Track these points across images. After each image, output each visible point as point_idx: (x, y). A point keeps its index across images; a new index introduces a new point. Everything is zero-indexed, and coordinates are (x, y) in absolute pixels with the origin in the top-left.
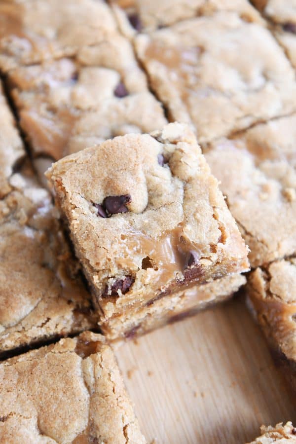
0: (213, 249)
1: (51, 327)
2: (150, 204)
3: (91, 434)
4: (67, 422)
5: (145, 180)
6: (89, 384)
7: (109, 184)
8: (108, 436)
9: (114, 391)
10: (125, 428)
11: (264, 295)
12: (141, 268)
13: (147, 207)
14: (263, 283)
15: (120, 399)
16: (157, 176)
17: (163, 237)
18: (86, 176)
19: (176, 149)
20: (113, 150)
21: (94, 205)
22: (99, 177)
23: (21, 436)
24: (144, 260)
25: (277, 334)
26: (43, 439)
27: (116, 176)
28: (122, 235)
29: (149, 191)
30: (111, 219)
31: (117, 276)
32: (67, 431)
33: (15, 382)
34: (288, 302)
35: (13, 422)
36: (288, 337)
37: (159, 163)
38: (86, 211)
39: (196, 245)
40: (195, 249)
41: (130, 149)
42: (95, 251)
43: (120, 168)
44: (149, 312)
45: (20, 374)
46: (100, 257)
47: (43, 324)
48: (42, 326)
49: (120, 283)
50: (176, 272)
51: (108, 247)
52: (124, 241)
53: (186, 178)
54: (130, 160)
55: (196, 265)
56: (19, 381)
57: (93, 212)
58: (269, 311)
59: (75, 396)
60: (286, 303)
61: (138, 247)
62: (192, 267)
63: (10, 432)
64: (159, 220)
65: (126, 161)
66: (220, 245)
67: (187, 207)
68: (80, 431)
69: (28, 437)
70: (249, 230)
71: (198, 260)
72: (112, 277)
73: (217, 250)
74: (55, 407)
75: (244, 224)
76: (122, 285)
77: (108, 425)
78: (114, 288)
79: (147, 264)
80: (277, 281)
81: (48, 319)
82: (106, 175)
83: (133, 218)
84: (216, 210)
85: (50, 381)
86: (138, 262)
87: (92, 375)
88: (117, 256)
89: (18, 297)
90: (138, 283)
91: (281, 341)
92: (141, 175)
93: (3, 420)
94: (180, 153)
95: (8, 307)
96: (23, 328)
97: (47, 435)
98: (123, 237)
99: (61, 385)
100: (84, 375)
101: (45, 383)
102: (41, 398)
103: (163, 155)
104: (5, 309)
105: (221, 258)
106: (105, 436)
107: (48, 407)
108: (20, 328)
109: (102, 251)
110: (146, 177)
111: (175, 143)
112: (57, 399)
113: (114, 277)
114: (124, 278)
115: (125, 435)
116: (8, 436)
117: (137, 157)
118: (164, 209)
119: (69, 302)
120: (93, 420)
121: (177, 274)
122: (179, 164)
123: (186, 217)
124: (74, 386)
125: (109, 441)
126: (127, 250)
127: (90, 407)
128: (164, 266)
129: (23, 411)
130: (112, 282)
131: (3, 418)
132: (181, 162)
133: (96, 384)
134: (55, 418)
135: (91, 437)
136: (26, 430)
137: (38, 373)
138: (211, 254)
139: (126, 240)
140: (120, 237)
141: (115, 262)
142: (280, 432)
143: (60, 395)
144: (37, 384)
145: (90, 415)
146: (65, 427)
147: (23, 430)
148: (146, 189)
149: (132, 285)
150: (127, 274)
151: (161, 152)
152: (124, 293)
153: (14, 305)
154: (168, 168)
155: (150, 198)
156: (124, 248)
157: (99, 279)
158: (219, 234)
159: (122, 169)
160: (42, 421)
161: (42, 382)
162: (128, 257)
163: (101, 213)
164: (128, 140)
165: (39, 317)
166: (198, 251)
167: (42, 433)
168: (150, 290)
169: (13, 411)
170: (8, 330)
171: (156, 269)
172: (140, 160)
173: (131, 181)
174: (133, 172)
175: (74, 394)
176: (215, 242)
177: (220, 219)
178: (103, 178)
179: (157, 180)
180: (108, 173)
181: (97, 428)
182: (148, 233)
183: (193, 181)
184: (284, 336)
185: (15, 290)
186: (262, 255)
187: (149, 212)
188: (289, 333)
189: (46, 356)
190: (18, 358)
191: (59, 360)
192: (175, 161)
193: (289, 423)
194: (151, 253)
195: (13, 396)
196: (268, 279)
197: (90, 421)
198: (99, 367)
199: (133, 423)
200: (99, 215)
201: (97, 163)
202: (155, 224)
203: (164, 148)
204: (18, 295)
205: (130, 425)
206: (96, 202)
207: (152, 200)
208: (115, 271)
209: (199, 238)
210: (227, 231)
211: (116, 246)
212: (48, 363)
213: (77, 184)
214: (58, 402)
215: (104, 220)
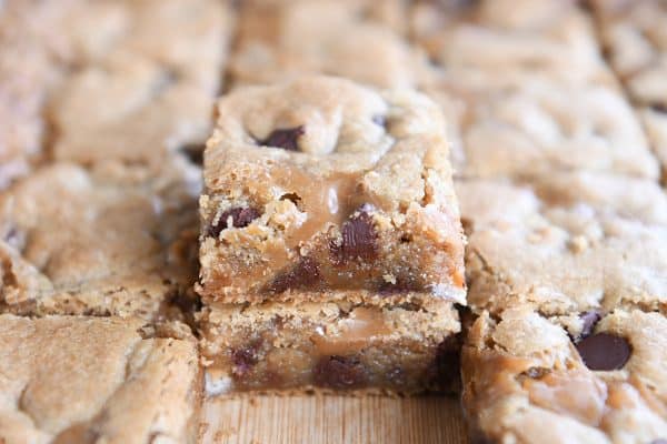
1: (121, 299)
3: (94, 427)
4: (66, 400)
11: (481, 345)
31: (236, 201)
32: (59, 411)
39: (377, 197)
40: (373, 203)
44: (279, 314)
46: (222, 172)
47: (111, 293)
48: (107, 295)
50: (330, 224)
52: (269, 166)
56: (29, 337)
70: (489, 264)
72: (227, 199)
73: (408, 211)
75: (486, 257)
76: (238, 214)
81: (123, 289)
88: (248, 177)
96: (80, 291)
97: (26, 412)
100: (132, 356)
107: (50, 374)
110: (343, 123)
113: (232, 200)
114: (245, 207)
119: (167, 282)
121: (332, 227)
123: (377, 166)
133: (140, 370)
134: (51, 390)
135: (92, 431)
137: (64, 335)
138: (397, 214)
139: (272, 166)
141: (242, 183)
143: (79, 366)
144: (54, 346)
145: (107, 402)
146: (59, 407)
148: (336, 133)
149: (253, 219)
150: (253, 204)
152: (236, 225)
156: (264, 171)
157: (209, 202)
160: (30, 390)
162: (264, 182)
165: (111, 284)
166: (376, 206)
167: (21, 407)
171: (301, 211)
175: (100, 369)
186: (499, 297)
195: (8, 348)
198: (160, 351)
208: (236, 193)
209: (385, 190)
214: (70, 373)
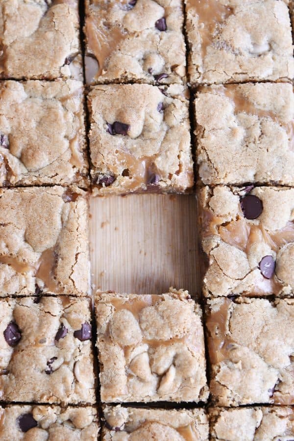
0: (170, 176)
1: (57, 179)
2: (142, 134)
3: (55, 251)
4: (43, 239)
5: (144, 118)
6: (64, 220)
7: (120, 114)
8: (64, 256)
9: (77, 229)
10: (77, 255)
11: (205, 205)
12: (121, 174)
13: (140, 136)
14: (206, 197)
15: (80, 236)
16: (152, 118)
17: (142, 159)
18: (107, 104)
19: (172, 103)
20: (130, 92)
21: (107, 124)
22: (116, 108)
23: (12, 239)
24: (125, 170)
25: (203, 233)
26: (25, 245)
27: (126, 110)
28: (117, 150)
29: (144, 126)
30: (114, 137)
31: (105, 174)
32: (41, 244)
33: (18, 204)
34: (218, 216)
35: (9, 228)
36: (210, 238)
37: (158, 109)
38: (101, 126)
39: (160, 171)
40: (158, 174)
41: (141, 95)
42: (97, 155)
43: (130, 106)
45: (23, 199)
46: (98, 160)
47: (53, 176)
48: (51, 178)
49: (106, 179)
50: (142, 184)
51: (105, 155)
52: (117, 155)
53: (171, 125)
54: (138, 103)
55: (155, 184)
56: (20, 205)
57: (105, 128)
58: (204, 216)
59: (52, 225)
60: (216, 216)
61: (124, 161)
62: (152, 184)
63: (6, 234)
64: (143, 148)
65: (135, 102)
66: (175, 176)
67: (163, 145)
68: (49, 247)
69: (16, 240)
70: (210, 157)
71: (157, 182)
72: (101, 174)
73: (172, 178)
74: (37, 228)
76: (107, 181)
77: (67, 249)
78: (101, 181)
79: (126, 173)
80: (215, 199)
81: (57, 174)
82: (120, 107)
83: (128, 140)
84: (181, 152)
85: (40, 210)
86: (120, 170)
87: (67, 215)
88: (109, 162)
89: (42, 154)
90: (117, 182)
91: (204, 239)
92: (142, 114)
93: (4, 225)
94: (173, 107)
95: (33, 158)
96: (39, 175)
97: (28, 243)
98: (117, 152)
99: (46, 215)
100: (63, 213)
101: (36, 210)
102: (31, 219)
103: (162, 103)
104: (30, 160)
105: (173, 184)
106: (63, 255)
107: (34, 226)
108: (37, 175)
109: (101, 156)
110: (145, 117)
111: (174, 98)
112: (40, 223)
113: (103, 174)
114: (109, 177)
115: (76, 258)
116: (4, 236)
117: (144, 102)
118: (148, 141)
119: (74, 167)
120: (59, 243)
122: (170, 114)
123: (160, 151)
124: (54, 218)
125: (64, 259)
126: (116, 160)
127: (60, 235)
128: (136, 178)
129: (18, 223)
130: (101, 177)
131: (4, 224)
132: (171, 113)
133: (67, 222)
134: (36, 234)
135: (55, 253)
136: (16, 236)
137: (34, 203)
138: (168, 180)
139: (118, 154)
140: (115, 151)
141: (106, 165)
142: (179, 295)
143: (44, 221)
144: (31, 210)
145: (58, 239)
146: (41, 242)
147: (14, 235)
148: (143, 124)
149: (113, 182)
150: (112, 175)
151: (162, 101)
152: (106, 185)
153: (37, 158)
154: (163, 114)
155: (144, 130)
156: (115, 159)
157: (94, 172)
158: (178, 168)
159: (131, 107)
160: (27, 234)
161: (34, 209)
162: (115, 165)
163: (110, 130)
164: (142, 88)
165: (51, 171)
166: (160, 176)
167: (26, 241)
168: (123, 189)
169: (11, 222)
170: (29, 173)
171: (131, 178)
172: (145, 104)
173: (134, 117)
174: (138, 111)
175: (52, 223)
176: (173, 173)
177: (181, 159)
178: (117, 109)
179: (151, 121)
180: (122, 106)
181: (60, 249)
182: (133, 154)
183: (174, 129)
184: (207, 236)
185: (41, 148)
186: (213, 178)
187: (139, 139)
188: (210, 236)
189: (42, 194)
190: (25, 189)
191: (49, 199)
192: (168, 111)
193: (187, 292)
194: (131, 167)
195: (14, 212)
196: (211, 195)
197: (57, 243)
198: (73, 211)
199: (84, 253)
200: (108, 131)
201: (117, 97)
202: (139, 149)
203: (165, 99)
204: (42, 152)
205: (82, 253)
206: (109, 122)
207: (144, 133)
208: (105, 171)
209: (163, 168)
210: (184, 168)
211: (110, 157)
212: (42, 198)
213: (100, 107)
214: (41, 225)
215: (110, 136)
